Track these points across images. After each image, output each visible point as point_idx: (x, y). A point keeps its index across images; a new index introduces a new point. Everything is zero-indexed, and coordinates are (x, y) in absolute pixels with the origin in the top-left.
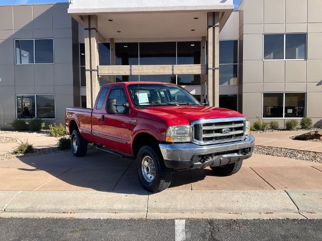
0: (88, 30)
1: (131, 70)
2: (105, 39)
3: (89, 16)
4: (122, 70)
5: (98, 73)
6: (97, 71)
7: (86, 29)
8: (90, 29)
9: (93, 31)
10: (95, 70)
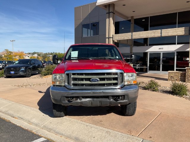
0: (108, 14)
1: (132, 36)
2: (128, 17)
3: (109, 5)
4: (126, 36)
5: (113, 39)
6: (113, 38)
7: (107, 13)
8: (109, 13)
9: (111, 14)
10: (111, 38)
